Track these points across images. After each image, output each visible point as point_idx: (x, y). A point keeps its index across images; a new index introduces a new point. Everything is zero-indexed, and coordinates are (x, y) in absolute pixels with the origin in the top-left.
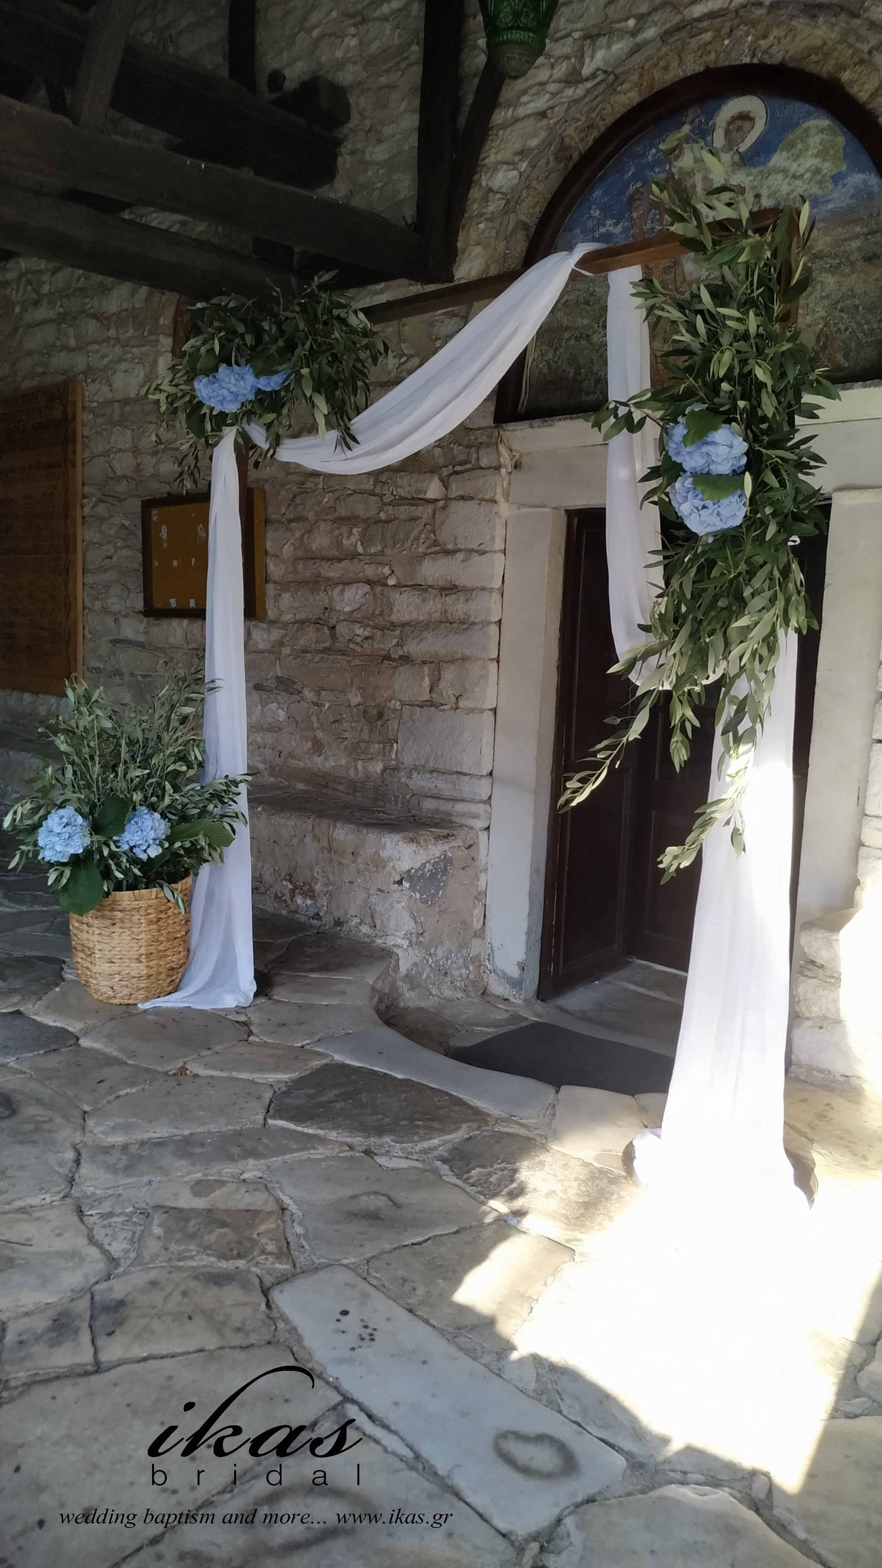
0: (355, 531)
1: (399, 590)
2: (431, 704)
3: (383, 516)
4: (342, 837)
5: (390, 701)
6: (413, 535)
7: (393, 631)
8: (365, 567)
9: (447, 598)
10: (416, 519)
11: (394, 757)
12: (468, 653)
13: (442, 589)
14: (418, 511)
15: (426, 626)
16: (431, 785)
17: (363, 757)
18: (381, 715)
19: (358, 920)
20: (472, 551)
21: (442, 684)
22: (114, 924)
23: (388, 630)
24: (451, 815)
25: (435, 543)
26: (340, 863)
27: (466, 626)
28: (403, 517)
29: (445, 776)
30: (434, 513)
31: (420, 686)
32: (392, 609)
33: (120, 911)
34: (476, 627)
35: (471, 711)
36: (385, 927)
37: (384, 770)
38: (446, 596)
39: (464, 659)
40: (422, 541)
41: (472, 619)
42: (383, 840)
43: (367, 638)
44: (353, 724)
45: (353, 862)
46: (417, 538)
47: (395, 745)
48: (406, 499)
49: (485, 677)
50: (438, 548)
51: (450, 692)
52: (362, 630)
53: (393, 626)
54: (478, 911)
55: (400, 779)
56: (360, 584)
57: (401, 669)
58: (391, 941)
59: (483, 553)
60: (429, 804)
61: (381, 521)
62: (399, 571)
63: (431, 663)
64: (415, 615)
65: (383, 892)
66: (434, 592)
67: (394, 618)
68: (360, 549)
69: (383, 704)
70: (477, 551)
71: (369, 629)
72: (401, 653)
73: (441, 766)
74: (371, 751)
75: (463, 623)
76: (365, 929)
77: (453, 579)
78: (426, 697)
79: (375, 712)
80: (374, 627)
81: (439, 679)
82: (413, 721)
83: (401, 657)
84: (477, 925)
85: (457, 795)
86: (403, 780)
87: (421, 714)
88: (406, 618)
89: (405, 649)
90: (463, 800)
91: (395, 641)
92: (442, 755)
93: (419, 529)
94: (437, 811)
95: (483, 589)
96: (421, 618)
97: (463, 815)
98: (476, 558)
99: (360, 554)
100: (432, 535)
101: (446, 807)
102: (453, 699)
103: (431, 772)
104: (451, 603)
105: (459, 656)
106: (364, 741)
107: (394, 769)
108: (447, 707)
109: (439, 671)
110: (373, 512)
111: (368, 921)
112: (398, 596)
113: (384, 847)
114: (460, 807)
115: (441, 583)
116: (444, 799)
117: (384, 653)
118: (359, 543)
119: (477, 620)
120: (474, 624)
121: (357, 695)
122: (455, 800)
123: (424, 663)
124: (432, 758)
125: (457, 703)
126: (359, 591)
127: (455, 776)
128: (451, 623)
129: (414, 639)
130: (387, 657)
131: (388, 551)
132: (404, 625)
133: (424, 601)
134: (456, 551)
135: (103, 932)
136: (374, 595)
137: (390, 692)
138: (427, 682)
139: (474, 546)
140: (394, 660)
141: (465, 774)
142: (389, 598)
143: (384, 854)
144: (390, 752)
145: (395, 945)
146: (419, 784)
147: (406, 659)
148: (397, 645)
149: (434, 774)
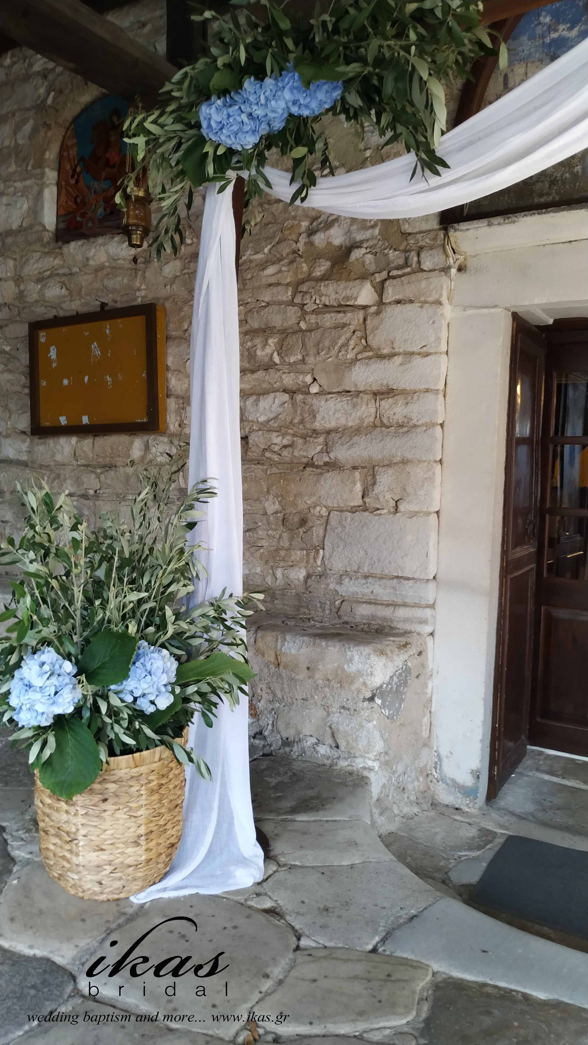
0: (271, 341)
1: (324, 397)
2: (364, 508)
3: (303, 325)
4: (293, 651)
5: (314, 507)
6: (340, 342)
7: (316, 438)
8: (284, 376)
9: (383, 403)
10: (344, 325)
11: (319, 563)
12: (409, 456)
13: (375, 394)
14: (347, 317)
15: (357, 431)
16: (366, 591)
17: (282, 564)
18: (303, 522)
19: (314, 740)
20: (412, 354)
21: (378, 489)
22: (105, 800)
23: (311, 437)
24: (392, 621)
25: (367, 347)
26: (292, 679)
27: (406, 429)
28: (328, 324)
29: (383, 581)
30: (365, 320)
31: (351, 491)
32: (314, 417)
33: (114, 782)
34: (419, 430)
35: (413, 515)
36: (352, 748)
37: (308, 576)
38: (382, 400)
39: (405, 462)
40: (351, 347)
41: (414, 421)
42: (349, 653)
43: (285, 447)
44: (270, 532)
45: (310, 677)
46: (346, 345)
47: (321, 551)
48: (333, 306)
49: (431, 479)
50: (370, 354)
51: (388, 496)
52: (280, 438)
53: (316, 433)
54: (426, 720)
55: (328, 585)
56: (277, 394)
57: (328, 475)
58: (359, 764)
59: (427, 355)
60: (363, 611)
61: (301, 330)
62: (322, 380)
63: (363, 468)
64: (343, 421)
65: (348, 709)
66: (366, 397)
67: (317, 425)
68: (276, 359)
69: (305, 511)
70: (419, 354)
71: (288, 437)
72: (327, 459)
73: (378, 571)
74: (292, 558)
75: (401, 426)
76: (323, 750)
77: (390, 383)
78: (360, 502)
79: (296, 519)
80: (294, 435)
81: (374, 484)
82: (344, 527)
83: (326, 464)
84: (425, 734)
85: (399, 601)
86: (332, 586)
87: (352, 519)
88: (332, 424)
89: (332, 455)
90: (405, 605)
91: (319, 448)
92: (379, 560)
93: (348, 335)
94: (373, 617)
95: (427, 391)
96: (350, 424)
97: (406, 620)
98: (418, 360)
99: (277, 365)
100: (363, 341)
101: (386, 612)
102: (393, 504)
103: (366, 577)
104: (387, 406)
105: (399, 459)
106: (283, 548)
107: (320, 576)
108: (384, 511)
109: (374, 476)
110: (292, 321)
111: (329, 741)
112: (323, 403)
113: (351, 660)
114: (402, 613)
115: (375, 388)
116: (382, 604)
117: (304, 460)
118: (276, 353)
119: (420, 423)
120: (415, 426)
121: (274, 503)
122: (395, 605)
123: (355, 468)
124: (367, 564)
125: (397, 506)
126: (277, 401)
127: (395, 580)
128: (387, 427)
129: (342, 444)
130: (310, 464)
131: (310, 360)
132: (329, 432)
133: (354, 406)
134: (392, 356)
135: (91, 812)
136: (294, 404)
137: (314, 499)
138: (358, 487)
139: (416, 349)
140: (317, 467)
141: (408, 579)
142: (312, 405)
143: (352, 668)
144: (315, 559)
145: (364, 768)
146: (351, 590)
147: (332, 466)
148: (321, 452)
149: (370, 580)
